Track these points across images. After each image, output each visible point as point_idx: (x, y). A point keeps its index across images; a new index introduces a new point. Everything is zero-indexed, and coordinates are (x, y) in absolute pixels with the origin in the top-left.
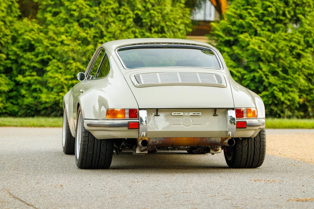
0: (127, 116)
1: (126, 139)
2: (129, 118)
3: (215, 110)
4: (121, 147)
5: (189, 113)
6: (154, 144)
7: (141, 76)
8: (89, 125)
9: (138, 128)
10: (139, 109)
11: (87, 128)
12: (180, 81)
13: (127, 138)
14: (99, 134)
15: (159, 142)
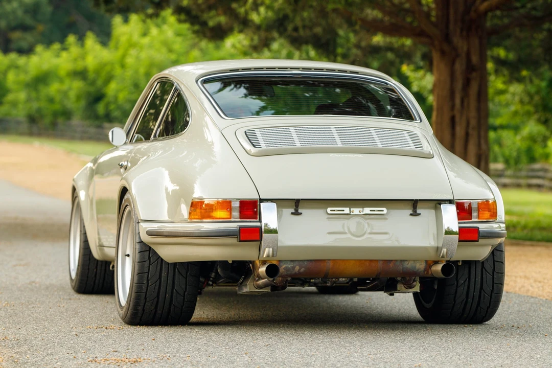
0: (236, 214)
1: (230, 262)
2: (240, 219)
3: (414, 204)
4: (211, 281)
5: (361, 209)
6: (289, 273)
7: (258, 133)
8: (151, 233)
9: (258, 239)
10: (260, 199)
11: (146, 238)
12: (340, 145)
13: (233, 261)
14: (170, 253)
15: (299, 270)
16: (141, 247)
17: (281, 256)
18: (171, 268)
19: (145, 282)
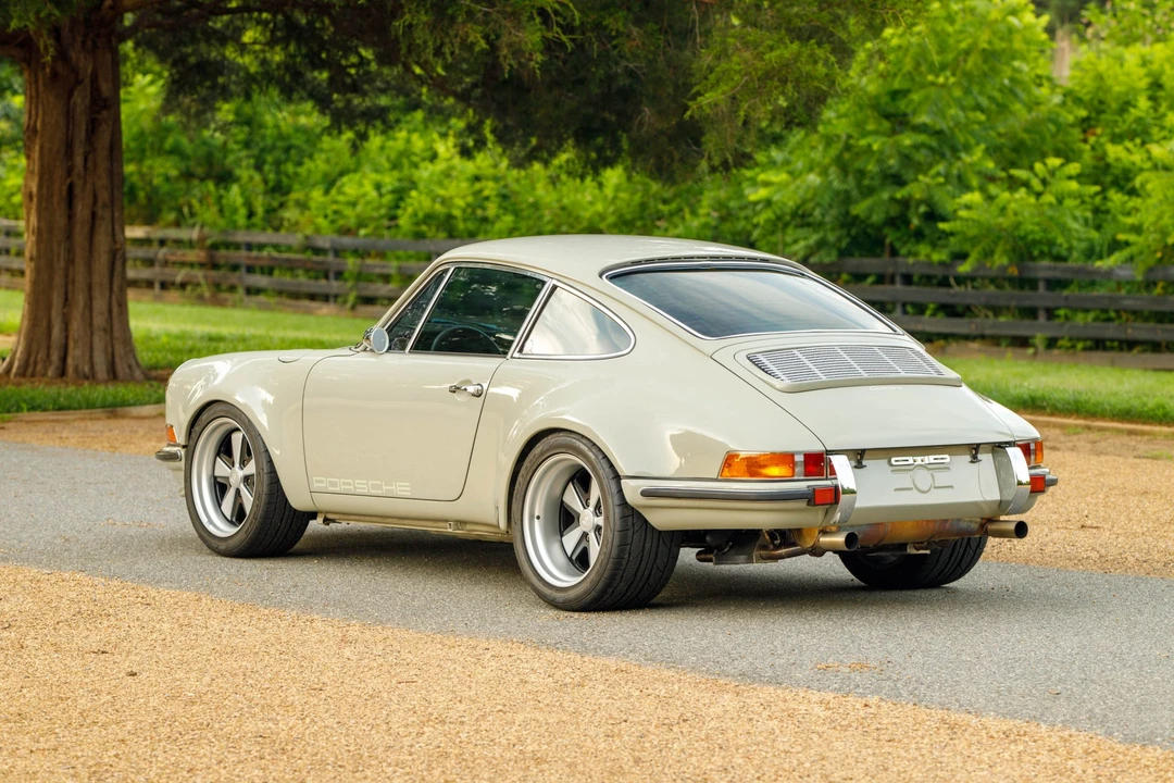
0: (800, 469)
2: (808, 476)
3: (974, 449)
7: (761, 357)
8: (646, 494)
9: (834, 502)
10: (827, 450)
11: (636, 500)
12: (864, 373)
14: (664, 518)
16: (623, 512)
17: (852, 521)
18: (656, 536)
19: (626, 556)
